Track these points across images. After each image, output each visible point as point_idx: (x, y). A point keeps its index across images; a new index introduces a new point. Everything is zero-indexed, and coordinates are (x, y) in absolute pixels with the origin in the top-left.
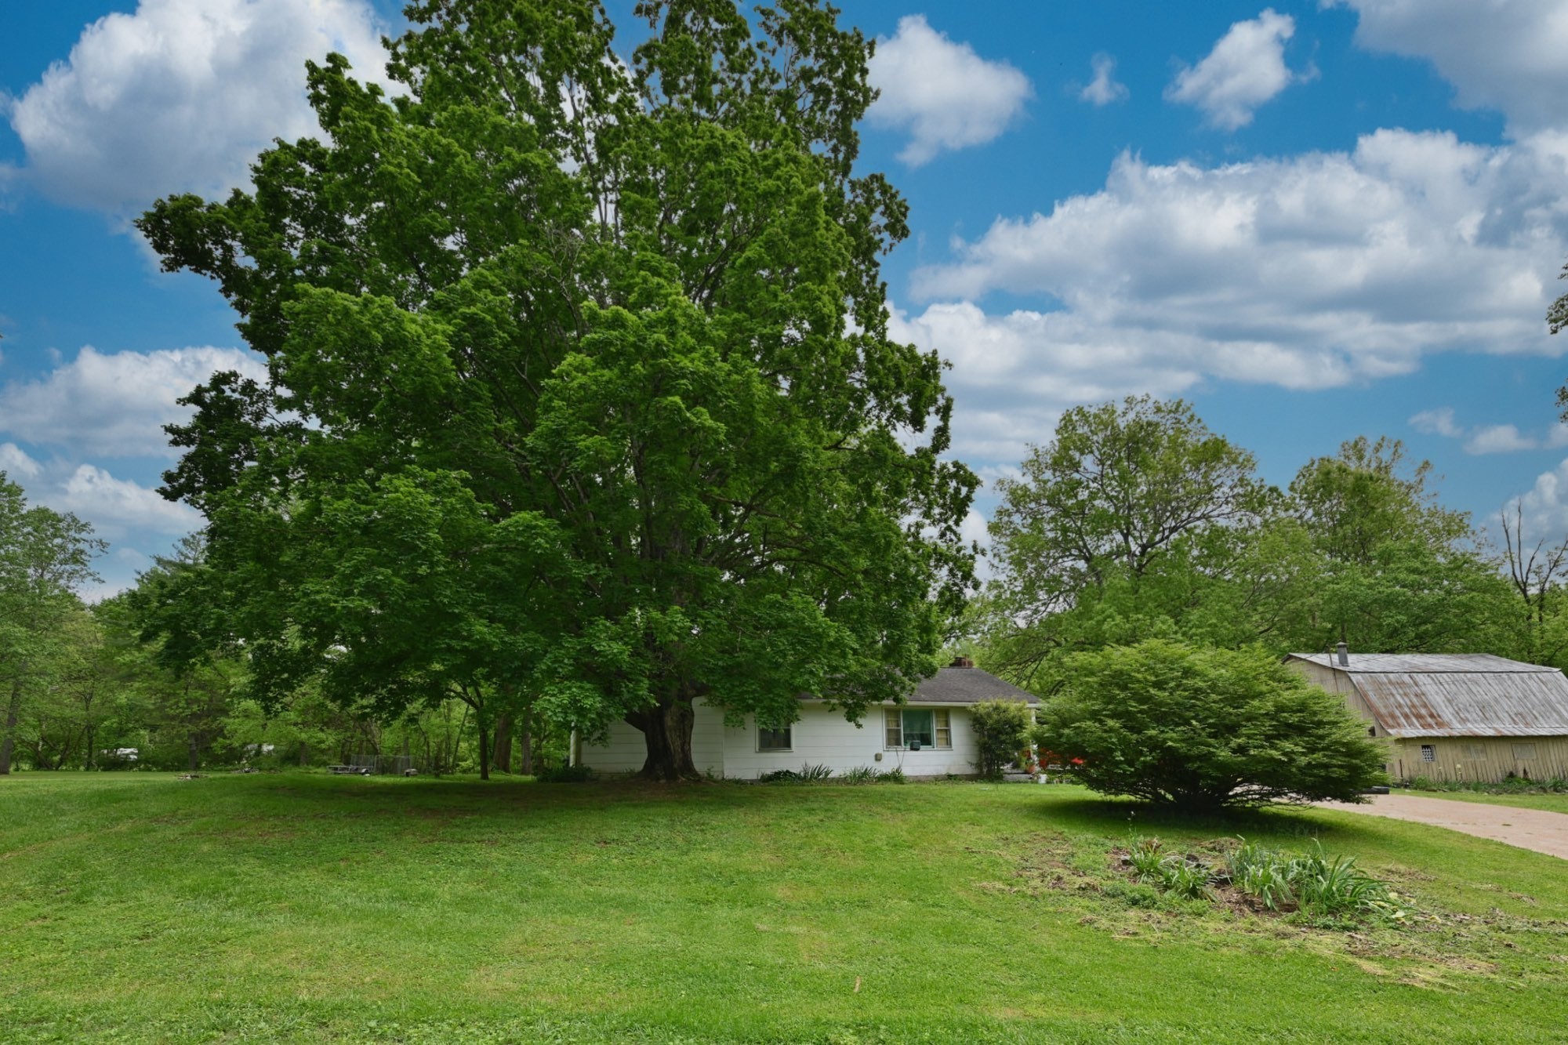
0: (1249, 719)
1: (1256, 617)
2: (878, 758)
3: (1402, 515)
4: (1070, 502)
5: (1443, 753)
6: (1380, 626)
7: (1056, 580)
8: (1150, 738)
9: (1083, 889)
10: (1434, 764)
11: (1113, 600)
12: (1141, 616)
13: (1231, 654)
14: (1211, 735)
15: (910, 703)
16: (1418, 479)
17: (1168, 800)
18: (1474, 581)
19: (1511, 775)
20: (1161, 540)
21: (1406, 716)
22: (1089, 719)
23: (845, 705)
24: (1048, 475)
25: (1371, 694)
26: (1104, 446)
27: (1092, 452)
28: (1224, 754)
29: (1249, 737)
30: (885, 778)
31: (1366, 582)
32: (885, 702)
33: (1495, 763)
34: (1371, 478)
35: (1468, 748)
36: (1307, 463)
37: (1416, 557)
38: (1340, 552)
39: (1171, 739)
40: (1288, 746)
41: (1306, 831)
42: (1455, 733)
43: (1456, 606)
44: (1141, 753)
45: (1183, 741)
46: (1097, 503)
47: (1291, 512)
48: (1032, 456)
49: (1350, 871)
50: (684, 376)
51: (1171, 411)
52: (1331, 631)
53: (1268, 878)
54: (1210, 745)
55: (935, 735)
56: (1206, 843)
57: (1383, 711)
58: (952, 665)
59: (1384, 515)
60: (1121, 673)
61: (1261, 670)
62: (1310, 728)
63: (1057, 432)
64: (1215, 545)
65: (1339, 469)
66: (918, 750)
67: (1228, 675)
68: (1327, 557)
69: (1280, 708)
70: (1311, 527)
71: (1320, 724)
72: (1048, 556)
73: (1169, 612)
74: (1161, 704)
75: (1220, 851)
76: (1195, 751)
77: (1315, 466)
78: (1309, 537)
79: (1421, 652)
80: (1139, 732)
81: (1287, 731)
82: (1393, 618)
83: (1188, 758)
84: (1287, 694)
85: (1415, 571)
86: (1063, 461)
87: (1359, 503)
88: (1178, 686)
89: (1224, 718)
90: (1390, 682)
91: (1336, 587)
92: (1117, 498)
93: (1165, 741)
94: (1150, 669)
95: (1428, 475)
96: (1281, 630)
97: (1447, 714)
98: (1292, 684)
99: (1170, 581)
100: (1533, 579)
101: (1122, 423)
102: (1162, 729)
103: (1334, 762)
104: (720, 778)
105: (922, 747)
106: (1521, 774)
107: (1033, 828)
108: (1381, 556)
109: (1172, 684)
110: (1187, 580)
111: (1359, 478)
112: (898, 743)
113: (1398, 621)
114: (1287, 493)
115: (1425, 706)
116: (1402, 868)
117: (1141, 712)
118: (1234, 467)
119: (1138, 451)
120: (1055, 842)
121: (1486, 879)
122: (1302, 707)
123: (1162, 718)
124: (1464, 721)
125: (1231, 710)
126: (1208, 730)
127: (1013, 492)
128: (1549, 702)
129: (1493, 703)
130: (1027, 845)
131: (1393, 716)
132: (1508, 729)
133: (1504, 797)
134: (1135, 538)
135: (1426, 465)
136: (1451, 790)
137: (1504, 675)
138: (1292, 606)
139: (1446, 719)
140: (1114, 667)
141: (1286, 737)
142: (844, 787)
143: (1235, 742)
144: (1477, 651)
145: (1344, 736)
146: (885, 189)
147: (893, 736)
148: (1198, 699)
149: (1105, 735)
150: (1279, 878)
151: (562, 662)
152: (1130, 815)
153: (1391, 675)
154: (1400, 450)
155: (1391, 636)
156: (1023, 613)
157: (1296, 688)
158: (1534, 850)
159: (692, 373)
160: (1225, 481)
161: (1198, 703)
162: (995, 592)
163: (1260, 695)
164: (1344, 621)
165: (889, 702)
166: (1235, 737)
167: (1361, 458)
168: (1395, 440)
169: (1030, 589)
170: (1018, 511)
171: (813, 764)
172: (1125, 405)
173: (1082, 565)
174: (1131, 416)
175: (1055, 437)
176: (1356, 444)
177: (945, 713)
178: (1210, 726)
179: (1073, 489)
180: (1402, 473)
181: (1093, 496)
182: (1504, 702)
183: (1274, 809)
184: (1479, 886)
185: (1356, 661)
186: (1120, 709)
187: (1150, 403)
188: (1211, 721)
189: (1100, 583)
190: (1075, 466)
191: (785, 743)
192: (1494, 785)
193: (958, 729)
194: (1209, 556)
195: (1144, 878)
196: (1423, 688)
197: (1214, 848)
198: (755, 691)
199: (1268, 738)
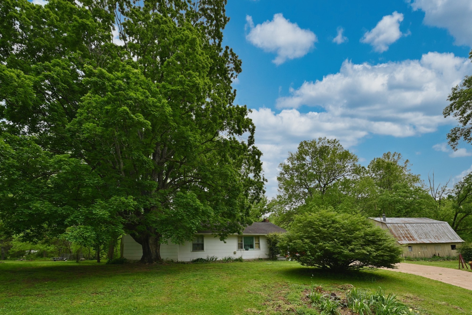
0: (355, 239)
1: (358, 207)
2: (235, 253)
3: (401, 176)
4: (302, 171)
5: (415, 248)
6: (395, 209)
7: (299, 195)
8: (320, 246)
9: (289, 311)
10: (412, 252)
11: (315, 201)
12: (323, 206)
13: (349, 215)
14: (342, 245)
15: (243, 234)
16: (405, 165)
17: (328, 268)
18: (422, 195)
19: (435, 255)
20: (330, 183)
21: (404, 237)
22: (299, 239)
23: (220, 235)
24: (295, 162)
25: (393, 230)
26: (312, 153)
27: (309, 155)
28: (346, 252)
29: (355, 245)
30: (237, 260)
31: (390, 195)
32: (235, 234)
33: (429, 252)
34: (392, 164)
35: (422, 247)
36: (373, 159)
37: (405, 188)
38: (383, 187)
39: (327, 246)
40: (369, 248)
41: (375, 280)
42: (418, 242)
43: (417, 203)
44: (317, 252)
45: (332, 247)
46: (310, 171)
47: (368, 174)
48: (291, 156)
49: (394, 300)
50: (131, 99)
51: (332, 143)
52: (380, 211)
53: (362, 305)
54: (341, 249)
55: (254, 245)
56: (340, 286)
57: (397, 235)
58: (262, 221)
59: (395, 176)
60: (310, 222)
61: (359, 221)
62: (376, 242)
63: (298, 148)
64: (346, 184)
65: (382, 161)
66: (248, 250)
67: (348, 222)
68: (379, 188)
69: (366, 235)
70: (374, 179)
71: (380, 240)
72: (296, 188)
73: (332, 205)
74: (324, 233)
75: (345, 290)
76: (336, 251)
77: (376, 160)
78: (374, 182)
79: (406, 217)
80: (316, 244)
81: (368, 243)
82: (399, 207)
83: (334, 253)
84: (368, 229)
85: (405, 192)
86: (300, 157)
87: (388, 172)
88: (330, 227)
89: (346, 238)
90: (399, 226)
91: (382, 197)
92: (316, 169)
93: (325, 247)
94: (320, 220)
95: (408, 164)
96: (366, 211)
97: (416, 236)
98: (370, 226)
99: (332, 195)
100: (437, 195)
101: (318, 146)
102: (324, 242)
103: (385, 254)
104: (176, 261)
105: (249, 249)
106: (437, 255)
107: (277, 281)
108: (395, 187)
109: (328, 226)
110: (337, 195)
111: (388, 164)
112: (242, 248)
113: (400, 208)
114: (367, 169)
115: (409, 234)
116: (411, 295)
117: (317, 236)
118: (351, 160)
119: (322, 155)
120: (284, 287)
121: (442, 299)
122: (374, 234)
123: (325, 239)
124: (420, 238)
125: (349, 235)
126: (341, 243)
127: (284, 167)
128: (444, 232)
129: (428, 233)
130: (273, 289)
131: (400, 237)
132: (433, 241)
133: (433, 263)
134: (322, 182)
135: (407, 161)
136: (417, 260)
137: (432, 224)
138: (369, 203)
139: (415, 238)
140: (308, 220)
141: (368, 245)
142: (221, 264)
143: (350, 247)
144: (423, 217)
145: (389, 244)
146: (233, 55)
147: (240, 246)
148: (337, 231)
149: (304, 245)
150: (367, 306)
151: (79, 217)
152: (312, 276)
153: (399, 224)
154: (400, 156)
155: (398, 212)
156: (287, 206)
157: (371, 227)
158: (453, 284)
159: (135, 99)
160: (349, 165)
161: (337, 233)
162: (279, 199)
163: (359, 230)
164: (384, 208)
165: (236, 234)
166: (350, 245)
167: (389, 158)
168: (398, 153)
169: (290, 197)
170: (286, 173)
171: (211, 256)
172: (319, 140)
173: (306, 191)
174: (320, 144)
175: (297, 150)
176: (388, 154)
177: (258, 237)
178: (341, 241)
179: (303, 166)
180: (401, 163)
181: (309, 169)
182: (431, 232)
183: (364, 271)
184: (440, 303)
185: (388, 220)
186: (310, 235)
187: (326, 140)
188: (342, 239)
189: (311, 196)
190: (304, 159)
191: (202, 249)
192: (430, 259)
193: (263, 243)
194: (344, 188)
195: (314, 305)
196: (408, 228)
197: (343, 288)
198: (171, 230)
199: (362, 245)
